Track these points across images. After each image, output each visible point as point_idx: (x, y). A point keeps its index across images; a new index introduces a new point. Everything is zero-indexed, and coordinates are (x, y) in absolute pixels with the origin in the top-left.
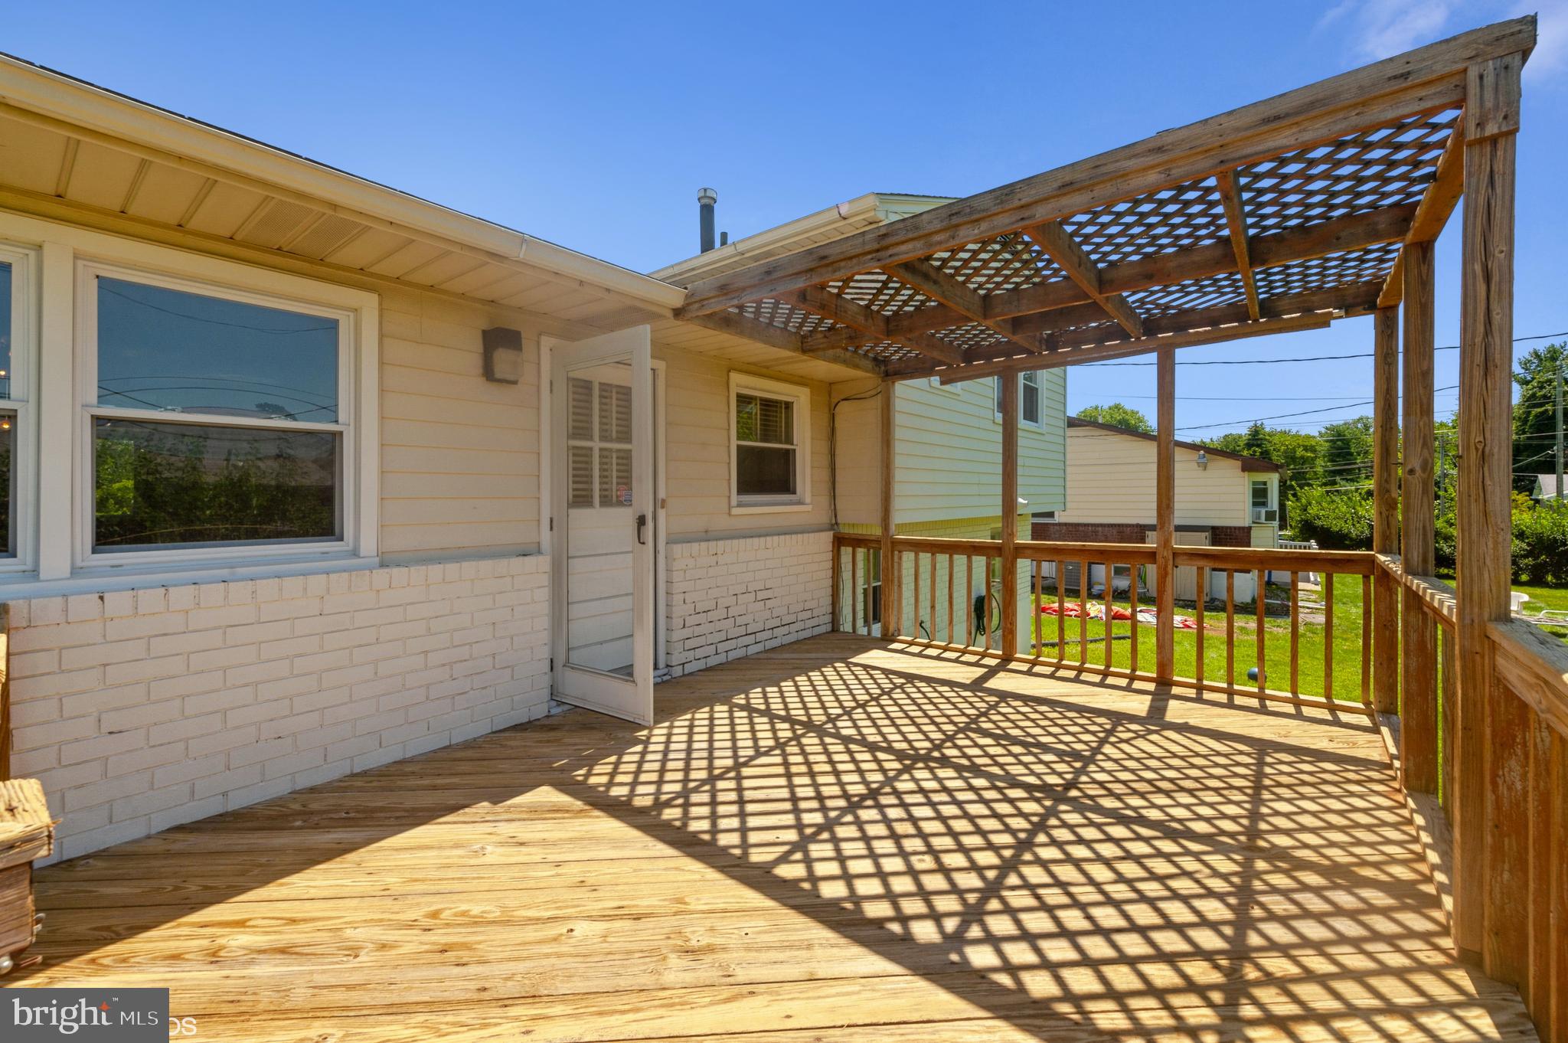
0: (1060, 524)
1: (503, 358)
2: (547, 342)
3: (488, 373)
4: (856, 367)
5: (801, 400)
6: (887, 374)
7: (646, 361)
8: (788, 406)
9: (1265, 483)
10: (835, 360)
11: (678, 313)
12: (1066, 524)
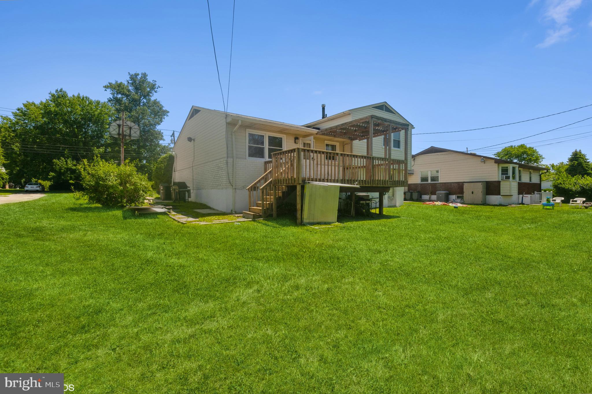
0: (440, 183)
1: (297, 140)
2: (301, 138)
3: (295, 142)
4: (345, 139)
5: (337, 145)
6: (351, 140)
7: (313, 140)
8: (335, 146)
9: (507, 167)
10: (341, 138)
11: (316, 134)
12: (442, 183)
